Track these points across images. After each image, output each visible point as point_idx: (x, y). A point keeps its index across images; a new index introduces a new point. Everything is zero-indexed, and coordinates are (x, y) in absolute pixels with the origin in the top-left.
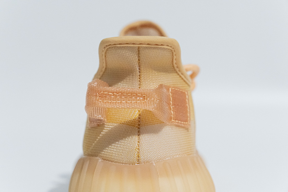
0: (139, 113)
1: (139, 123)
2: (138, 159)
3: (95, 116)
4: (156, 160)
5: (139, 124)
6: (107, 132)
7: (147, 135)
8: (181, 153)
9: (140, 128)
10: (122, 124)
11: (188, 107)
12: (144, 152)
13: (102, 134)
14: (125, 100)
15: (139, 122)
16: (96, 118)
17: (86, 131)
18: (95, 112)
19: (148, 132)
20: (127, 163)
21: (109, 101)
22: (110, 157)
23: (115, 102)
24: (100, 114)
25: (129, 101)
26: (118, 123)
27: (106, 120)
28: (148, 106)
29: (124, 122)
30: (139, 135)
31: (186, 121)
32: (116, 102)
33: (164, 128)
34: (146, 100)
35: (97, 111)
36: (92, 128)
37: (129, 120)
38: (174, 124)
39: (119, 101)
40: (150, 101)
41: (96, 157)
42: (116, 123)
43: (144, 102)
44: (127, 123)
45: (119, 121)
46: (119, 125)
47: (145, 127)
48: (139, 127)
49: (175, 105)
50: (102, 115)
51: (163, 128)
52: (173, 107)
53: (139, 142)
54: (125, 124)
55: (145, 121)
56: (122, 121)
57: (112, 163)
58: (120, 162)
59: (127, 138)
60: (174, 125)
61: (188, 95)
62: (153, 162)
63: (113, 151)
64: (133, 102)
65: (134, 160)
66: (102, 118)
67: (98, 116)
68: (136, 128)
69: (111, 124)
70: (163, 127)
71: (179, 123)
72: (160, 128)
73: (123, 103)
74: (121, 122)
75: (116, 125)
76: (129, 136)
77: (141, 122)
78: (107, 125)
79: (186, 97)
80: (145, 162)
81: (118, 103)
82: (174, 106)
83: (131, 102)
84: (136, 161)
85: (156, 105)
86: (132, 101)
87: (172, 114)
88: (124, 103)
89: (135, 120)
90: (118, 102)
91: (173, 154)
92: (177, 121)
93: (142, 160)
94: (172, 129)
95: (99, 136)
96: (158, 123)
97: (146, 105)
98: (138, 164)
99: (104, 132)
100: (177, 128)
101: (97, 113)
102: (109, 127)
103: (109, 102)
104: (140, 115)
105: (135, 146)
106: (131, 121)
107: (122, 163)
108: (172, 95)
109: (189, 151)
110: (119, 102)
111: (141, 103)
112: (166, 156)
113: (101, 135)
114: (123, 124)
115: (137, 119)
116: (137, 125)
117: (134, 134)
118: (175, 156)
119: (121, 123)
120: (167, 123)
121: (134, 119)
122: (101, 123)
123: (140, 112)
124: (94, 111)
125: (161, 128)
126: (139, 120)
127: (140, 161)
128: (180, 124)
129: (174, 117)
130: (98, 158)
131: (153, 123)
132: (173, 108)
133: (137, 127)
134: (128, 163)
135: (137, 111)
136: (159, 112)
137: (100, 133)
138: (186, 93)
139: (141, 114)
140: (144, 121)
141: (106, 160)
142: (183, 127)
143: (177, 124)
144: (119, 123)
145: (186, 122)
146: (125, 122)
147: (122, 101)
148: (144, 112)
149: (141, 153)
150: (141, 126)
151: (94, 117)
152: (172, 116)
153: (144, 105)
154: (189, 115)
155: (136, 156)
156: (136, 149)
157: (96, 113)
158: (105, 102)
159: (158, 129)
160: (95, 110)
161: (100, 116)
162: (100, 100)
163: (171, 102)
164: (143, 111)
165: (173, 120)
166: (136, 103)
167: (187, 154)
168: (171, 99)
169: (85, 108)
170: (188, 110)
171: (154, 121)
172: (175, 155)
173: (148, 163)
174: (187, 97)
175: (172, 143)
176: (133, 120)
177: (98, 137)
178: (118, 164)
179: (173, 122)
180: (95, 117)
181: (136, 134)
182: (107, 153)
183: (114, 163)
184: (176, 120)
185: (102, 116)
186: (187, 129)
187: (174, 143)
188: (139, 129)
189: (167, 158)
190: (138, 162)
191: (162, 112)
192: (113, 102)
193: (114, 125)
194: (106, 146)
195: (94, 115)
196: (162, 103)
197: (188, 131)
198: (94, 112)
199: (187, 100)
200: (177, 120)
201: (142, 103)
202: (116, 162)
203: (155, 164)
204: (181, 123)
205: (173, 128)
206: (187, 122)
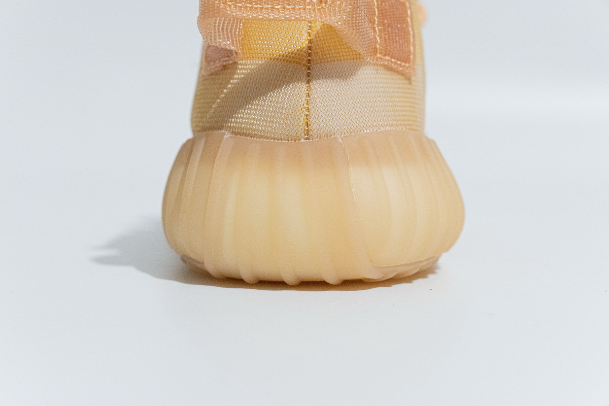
0: (309, 38)
1: (310, 58)
2: (307, 129)
3: (219, 42)
4: (343, 133)
5: (309, 60)
6: (243, 78)
7: (325, 81)
8: (395, 123)
9: (311, 68)
10: (274, 59)
11: (411, 33)
12: (320, 115)
13: (232, 84)
14: (280, 3)
15: (309, 55)
16: (220, 45)
17: (198, 86)
18: (217, 34)
19: (327, 75)
20: (283, 137)
21: (248, 5)
22: (248, 126)
23: (261, 6)
24: (228, 38)
25: (290, 5)
26: (265, 58)
27: (240, 51)
28: (328, 17)
29: (278, 56)
30: (308, 82)
31: (407, 60)
32: (263, 8)
33: (361, 69)
34: (324, 5)
35: (223, 32)
36: (211, 75)
37: (289, 53)
38: (382, 63)
39: (268, 4)
40: (333, 7)
41: (220, 129)
42: (262, 59)
43: (320, 7)
44: (285, 57)
45: (267, 54)
46: (268, 62)
47: (322, 65)
48: (308, 65)
49: (384, 24)
50: (232, 41)
51: (358, 69)
52: (380, 28)
53: (308, 95)
54: (281, 60)
55: (322, 55)
56: (273, 55)
57: (252, 138)
58: (269, 135)
59: (285, 88)
60: (381, 65)
61: (410, 8)
62: (338, 136)
63: (255, 115)
64: (297, 7)
65: (299, 131)
66: (233, 48)
67: (223, 41)
68: (304, 68)
69: (252, 62)
70: (359, 67)
71: (392, 62)
72: (352, 70)
73: (276, 9)
74: (271, 55)
75: (262, 62)
76: (288, 83)
77: (313, 56)
78: (241, 65)
79: (407, 11)
80: (320, 137)
81: (267, 9)
82: (382, 27)
83: (294, 8)
84: (303, 134)
85: (345, 16)
86: (295, 5)
87: (377, 42)
88: (278, 9)
89: (301, 51)
90: (266, 6)
91: (378, 122)
92: (387, 58)
93: (315, 131)
94: (377, 73)
95: (225, 88)
96: (349, 58)
97: (325, 13)
98: (307, 141)
99: (236, 79)
100: (388, 72)
101: (222, 37)
102: (246, 67)
103: (247, 7)
104: (310, 42)
105: (302, 104)
106: (292, 53)
107: (274, 139)
108: (378, 5)
109: (411, 123)
110: (269, 6)
111: (314, 10)
112: (365, 126)
113: (230, 86)
114: (276, 60)
115: (305, 50)
116: (304, 62)
117: (298, 80)
118: (382, 128)
119: (271, 59)
120: (367, 59)
121: (298, 50)
122: (231, 62)
123: (311, 35)
124: (217, 31)
125: (355, 69)
126: (310, 51)
127: (311, 133)
128: (393, 64)
129: (383, 50)
130: (223, 131)
131: (339, 59)
132: (380, 30)
133: (304, 65)
134: (286, 139)
135: (306, 35)
136: (351, 30)
137: (229, 83)
138: (407, 4)
139: (312, 39)
140: (320, 54)
141: (240, 135)
142: (401, 74)
143: (389, 63)
144: (268, 59)
145: (406, 62)
146: (280, 56)
147: (275, 4)
148: (321, 35)
149: (313, 117)
150: (313, 64)
151: (215, 42)
152: (378, 46)
153: (321, 13)
154: (412, 48)
155: (302, 123)
156: (302, 109)
157: (220, 35)
158: (240, 7)
159: (349, 70)
160: (219, 29)
161: (228, 43)
162: (229, 3)
163: (376, 19)
164: (318, 33)
165: (379, 55)
166: (305, 9)
167: (408, 127)
168: (375, 12)
169: (198, 20)
170: (412, 40)
171: (341, 54)
172: (383, 125)
173: (327, 137)
174: (409, 12)
175: (377, 101)
176: (296, 51)
177: (225, 91)
178: (265, 140)
179: (380, 58)
180: (218, 45)
181: (304, 80)
182: (243, 119)
183: (257, 138)
184: (385, 55)
185: (233, 44)
186: (408, 79)
187: (381, 101)
188: (309, 69)
189: (367, 130)
190: (307, 136)
191: (358, 31)
192: (256, 6)
193: (257, 62)
194: (241, 107)
195: (215, 39)
196: (358, 12)
197: (410, 83)
198: (215, 32)
199: (409, 20)
200: (389, 55)
201: (317, 9)
202: (261, 137)
203: (342, 139)
204: (395, 63)
205: (379, 72)
206: (409, 63)
